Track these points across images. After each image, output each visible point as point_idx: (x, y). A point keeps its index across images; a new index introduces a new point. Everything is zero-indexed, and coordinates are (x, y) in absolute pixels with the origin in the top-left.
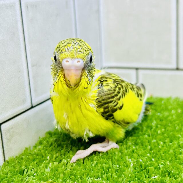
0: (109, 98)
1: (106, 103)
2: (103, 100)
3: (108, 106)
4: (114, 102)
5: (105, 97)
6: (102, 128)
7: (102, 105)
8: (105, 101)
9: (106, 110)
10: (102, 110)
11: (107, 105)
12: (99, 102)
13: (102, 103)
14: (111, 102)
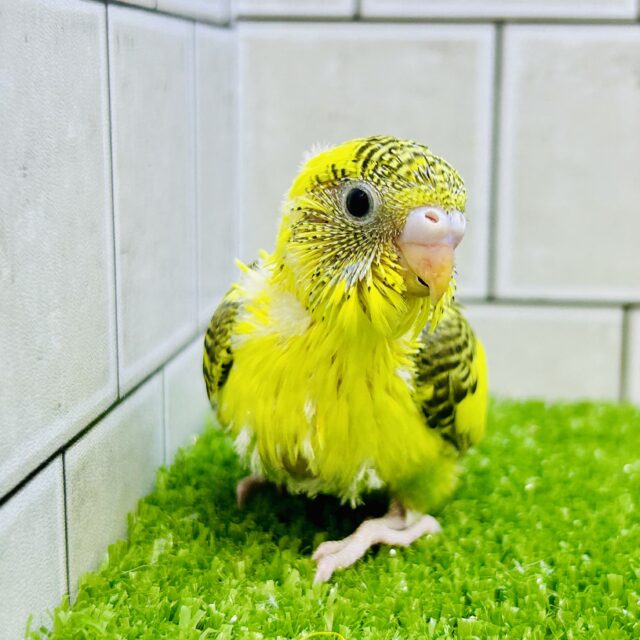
0: (451, 352)
1: (442, 368)
2: (437, 356)
3: (448, 377)
4: (461, 365)
5: (440, 347)
6: (410, 460)
7: (433, 374)
8: (442, 361)
9: (441, 392)
10: (428, 391)
11: (444, 375)
12: (425, 362)
13: (433, 367)
14: (455, 365)
